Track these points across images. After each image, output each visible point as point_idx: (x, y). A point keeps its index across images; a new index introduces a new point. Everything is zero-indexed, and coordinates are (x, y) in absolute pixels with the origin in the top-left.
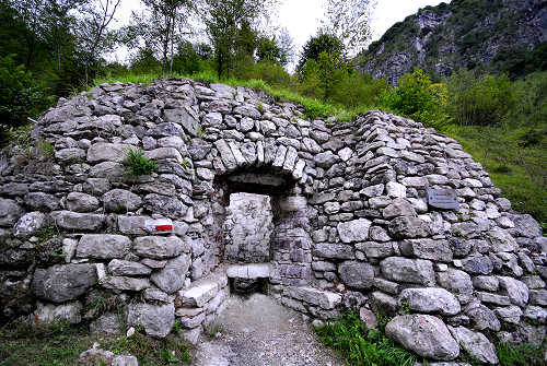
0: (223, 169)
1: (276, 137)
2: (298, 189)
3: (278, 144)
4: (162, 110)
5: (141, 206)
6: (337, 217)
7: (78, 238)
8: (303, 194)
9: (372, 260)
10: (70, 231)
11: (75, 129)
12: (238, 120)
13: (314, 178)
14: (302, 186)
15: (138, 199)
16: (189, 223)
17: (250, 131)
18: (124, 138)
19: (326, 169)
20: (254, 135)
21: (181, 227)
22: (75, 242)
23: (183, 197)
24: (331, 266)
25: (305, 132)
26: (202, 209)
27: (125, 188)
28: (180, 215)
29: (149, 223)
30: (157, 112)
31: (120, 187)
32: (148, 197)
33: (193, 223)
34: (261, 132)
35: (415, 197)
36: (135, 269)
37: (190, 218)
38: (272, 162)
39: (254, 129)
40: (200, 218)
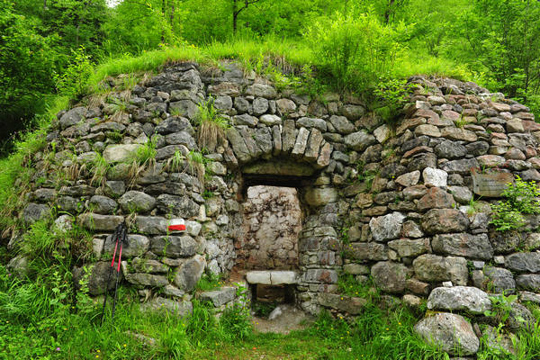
0: (236, 161)
1: (295, 119)
2: (324, 179)
3: (298, 127)
4: (168, 104)
5: (155, 207)
6: (369, 212)
7: (104, 238)
8: (331, 185)
9: (405, 260)
10: (98, 232)
11: (89, 132)
12: (251, 102)
13: (345, 164)
14: (329, 175)
15: (152, 200)
16: (202, 223)
17: (264, 114)
18: (135, 138)
19: (360, 152)
20: (269, 118)
21: (195, 226)
22: (102, 242)
23: (194, 195)
24: (363, 269)
25: (333, 108)
26: (214, 207)
27: (139, 190)
28: (192, 215)
29: (163, 223)
30: (164, 106)
31: (135, 189)
32: (160, 197)
33: (206, 222)
34: (277, 114)
35: (458, 185)
36: (155, 267)
37: (203, 217)
38: (292, 149)
39: (269, 112)
40: (214, 216)
